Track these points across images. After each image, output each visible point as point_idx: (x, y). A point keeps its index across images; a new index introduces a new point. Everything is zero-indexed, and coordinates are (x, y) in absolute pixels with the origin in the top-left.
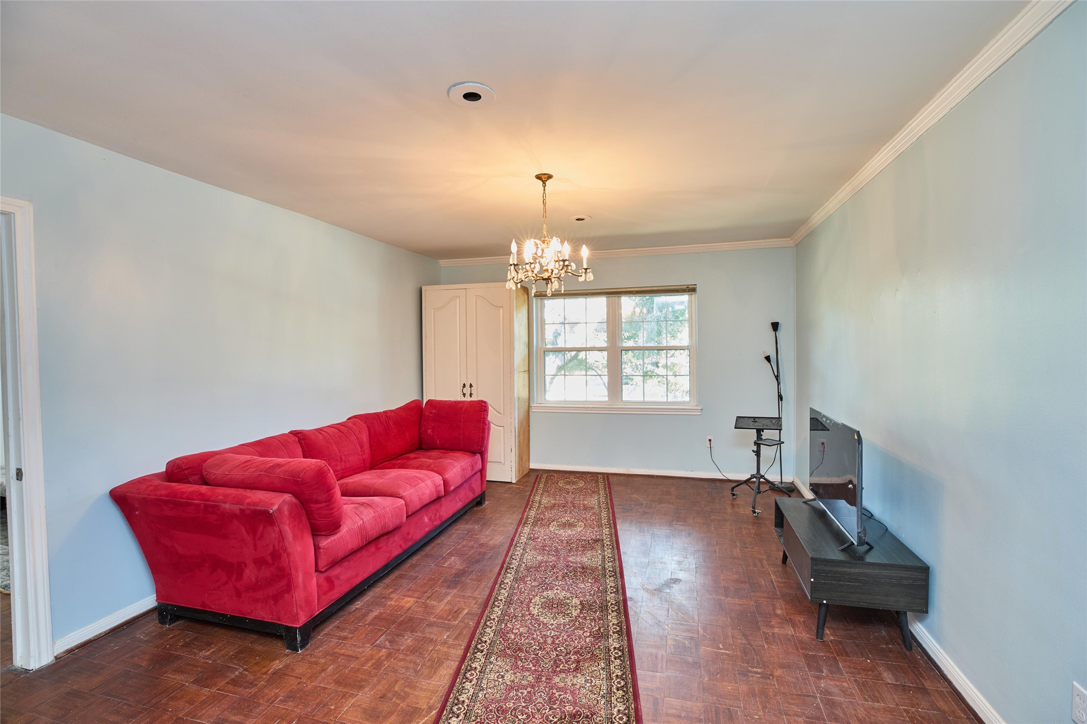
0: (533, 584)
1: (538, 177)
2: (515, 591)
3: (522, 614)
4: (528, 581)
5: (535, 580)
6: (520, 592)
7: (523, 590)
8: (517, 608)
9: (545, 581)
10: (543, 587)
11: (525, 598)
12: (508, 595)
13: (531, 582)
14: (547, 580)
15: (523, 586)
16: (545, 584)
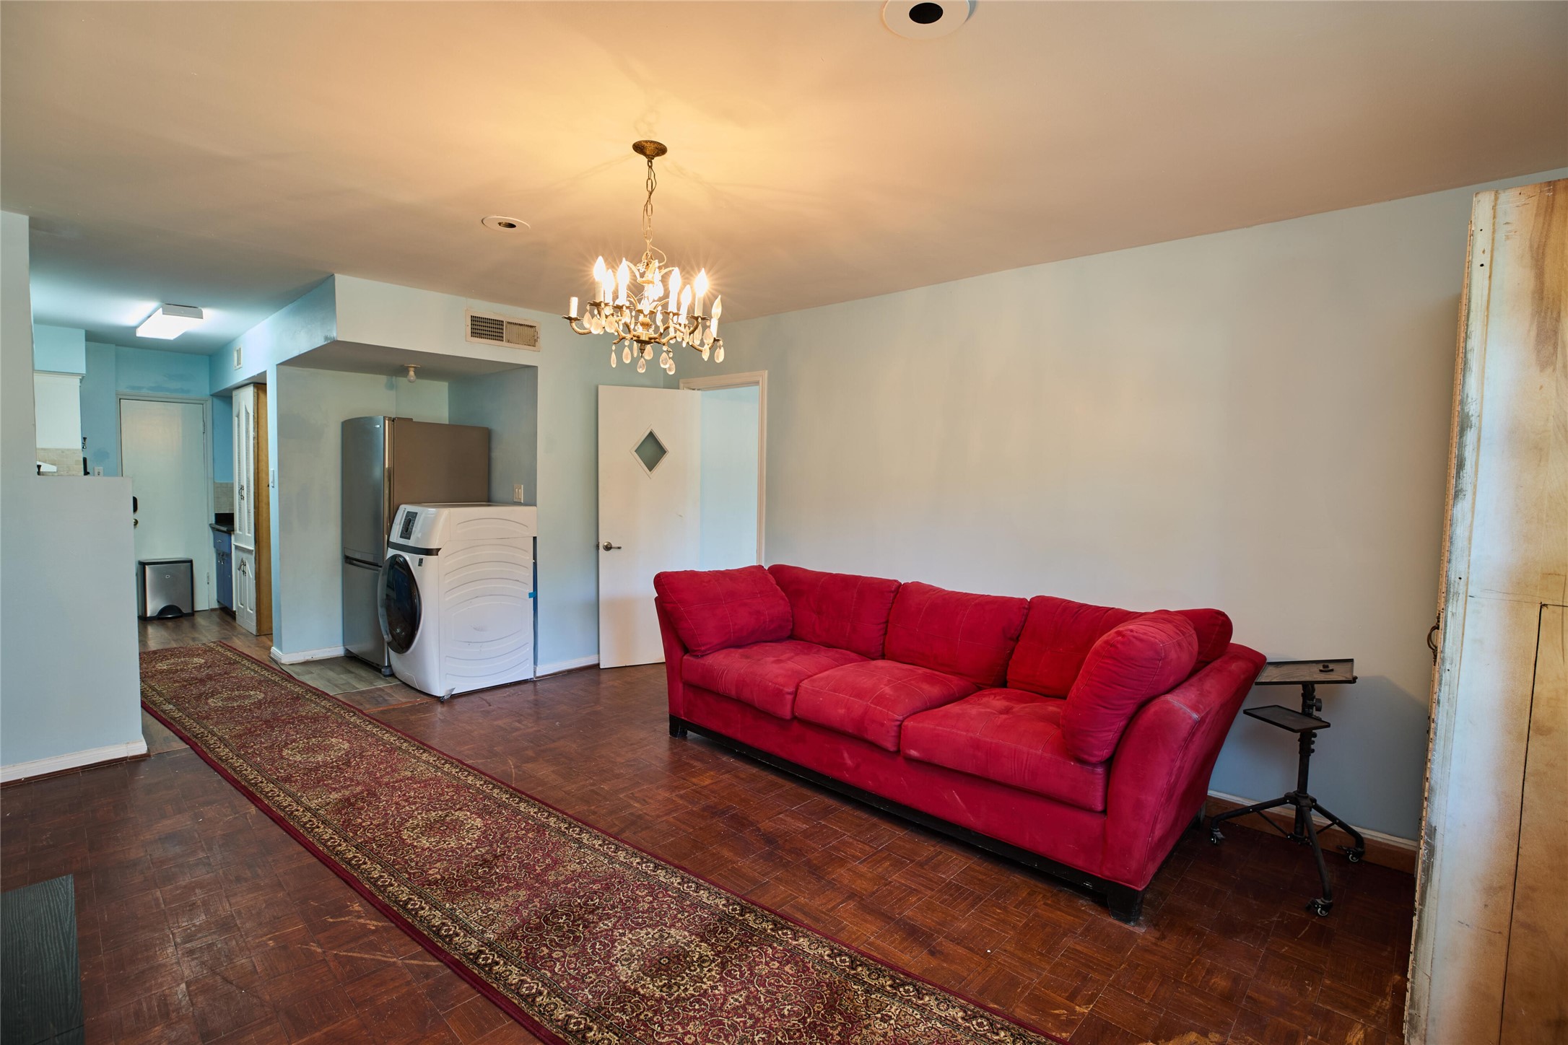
1: (639, 148)
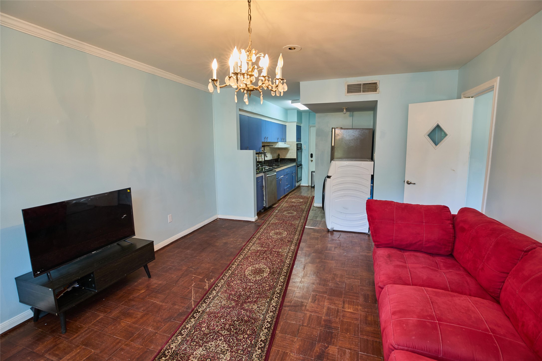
0: (265, 284)
2: (276, 280)
3: (273, 268)
4: (268, 287)
5: (263, 287)
6: (273, 280)
7: (271, 281)
8: (275, 271)
9: (258, 286)
10: (260, 282)
11: (271, 276)
12: (280, 278)
13: (266, 286)
14: (256, 286)
15: (271, 284)
16: (258, 284)
